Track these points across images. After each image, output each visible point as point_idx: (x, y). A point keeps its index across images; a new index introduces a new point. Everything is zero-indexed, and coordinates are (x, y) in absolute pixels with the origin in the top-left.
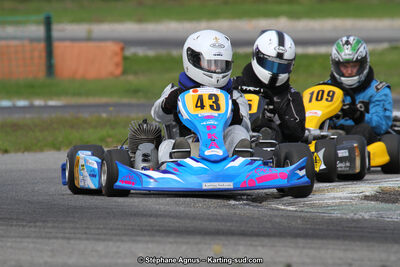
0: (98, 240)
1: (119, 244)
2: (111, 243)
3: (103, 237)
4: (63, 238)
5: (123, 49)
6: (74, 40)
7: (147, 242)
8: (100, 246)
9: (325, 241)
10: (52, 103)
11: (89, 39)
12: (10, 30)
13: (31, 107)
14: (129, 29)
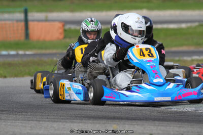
0: (55, 121)
1: (64, 123)
2: (60, 123)
3: (56, 120)
4: (36, 120)
5: (64, 26)
6: (39, 21)
7: (79, 123)
8: (55, 125)
9: (169, 123)
10: (28, 53)
11: (46, 20)
12: (6, 16)
13: (17, 55)
14: (67, 15)
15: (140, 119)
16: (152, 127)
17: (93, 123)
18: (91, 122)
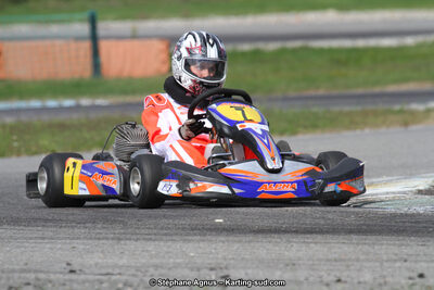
0: (151, 239)
1: (170, 243)
2: (162, 243)
3: (153, 237)
4: (113, 239)
5: (168, 47)
6: (120, 38)
7: (199, 241)
8: (151, 247)
9: (379, 237)
10: (100, 101)
11: (134, 36)
12: (55, 29)
13: (78, 108)
15: (321, 232)
16: (345, 248)
17: (228, 241)
18: (222, 239)
